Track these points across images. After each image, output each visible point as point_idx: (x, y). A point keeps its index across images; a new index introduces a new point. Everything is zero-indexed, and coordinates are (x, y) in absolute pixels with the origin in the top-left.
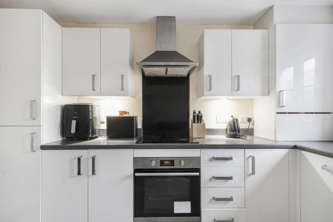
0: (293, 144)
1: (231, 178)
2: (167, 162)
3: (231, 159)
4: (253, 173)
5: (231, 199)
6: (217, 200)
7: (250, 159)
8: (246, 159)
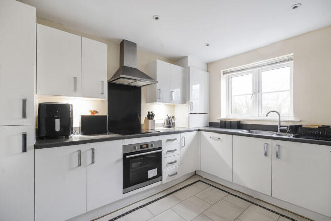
0: (198, 129)
1: (176, 150)
2: (145, 146)
3: (176, 139)
4: (185, 146)
5: (176, 162)
6: (171, 163)
7: (183, 138)
8: (181, 138)
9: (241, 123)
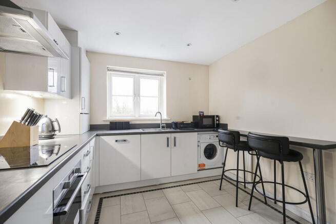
9: (130, 123)
